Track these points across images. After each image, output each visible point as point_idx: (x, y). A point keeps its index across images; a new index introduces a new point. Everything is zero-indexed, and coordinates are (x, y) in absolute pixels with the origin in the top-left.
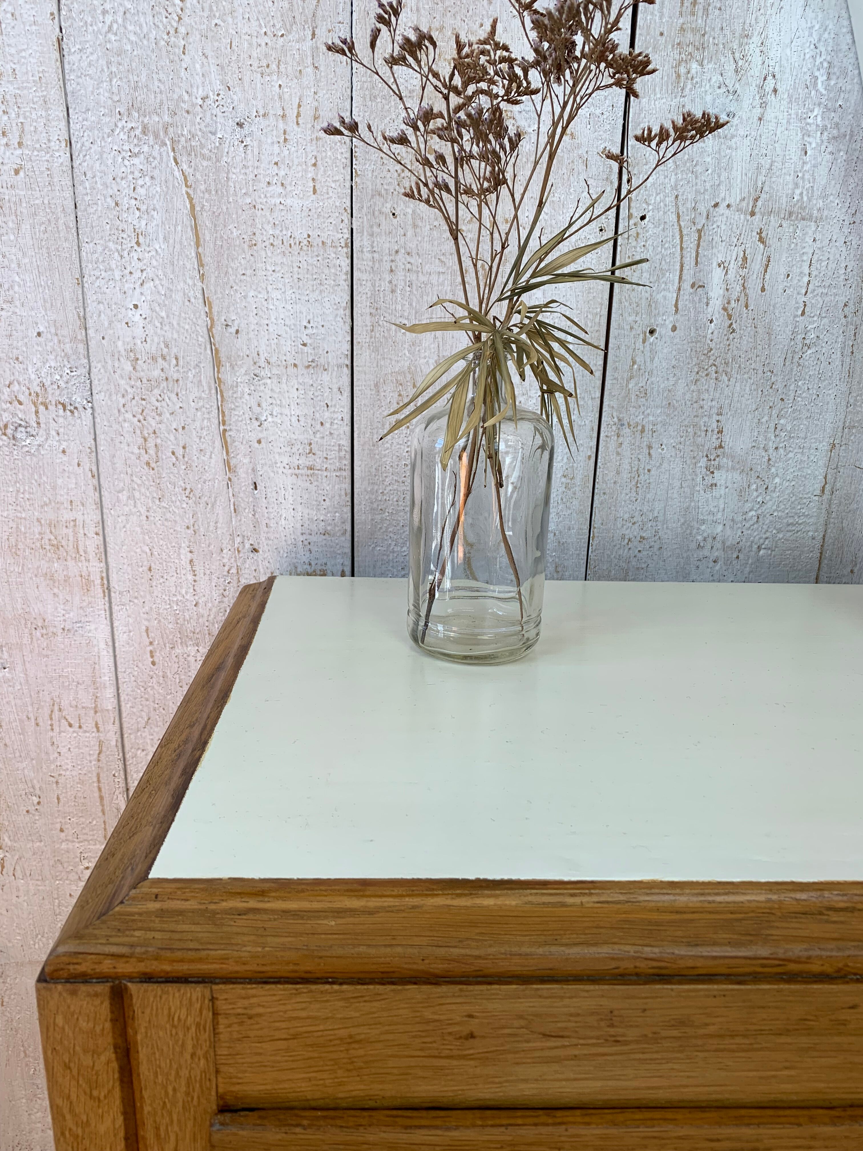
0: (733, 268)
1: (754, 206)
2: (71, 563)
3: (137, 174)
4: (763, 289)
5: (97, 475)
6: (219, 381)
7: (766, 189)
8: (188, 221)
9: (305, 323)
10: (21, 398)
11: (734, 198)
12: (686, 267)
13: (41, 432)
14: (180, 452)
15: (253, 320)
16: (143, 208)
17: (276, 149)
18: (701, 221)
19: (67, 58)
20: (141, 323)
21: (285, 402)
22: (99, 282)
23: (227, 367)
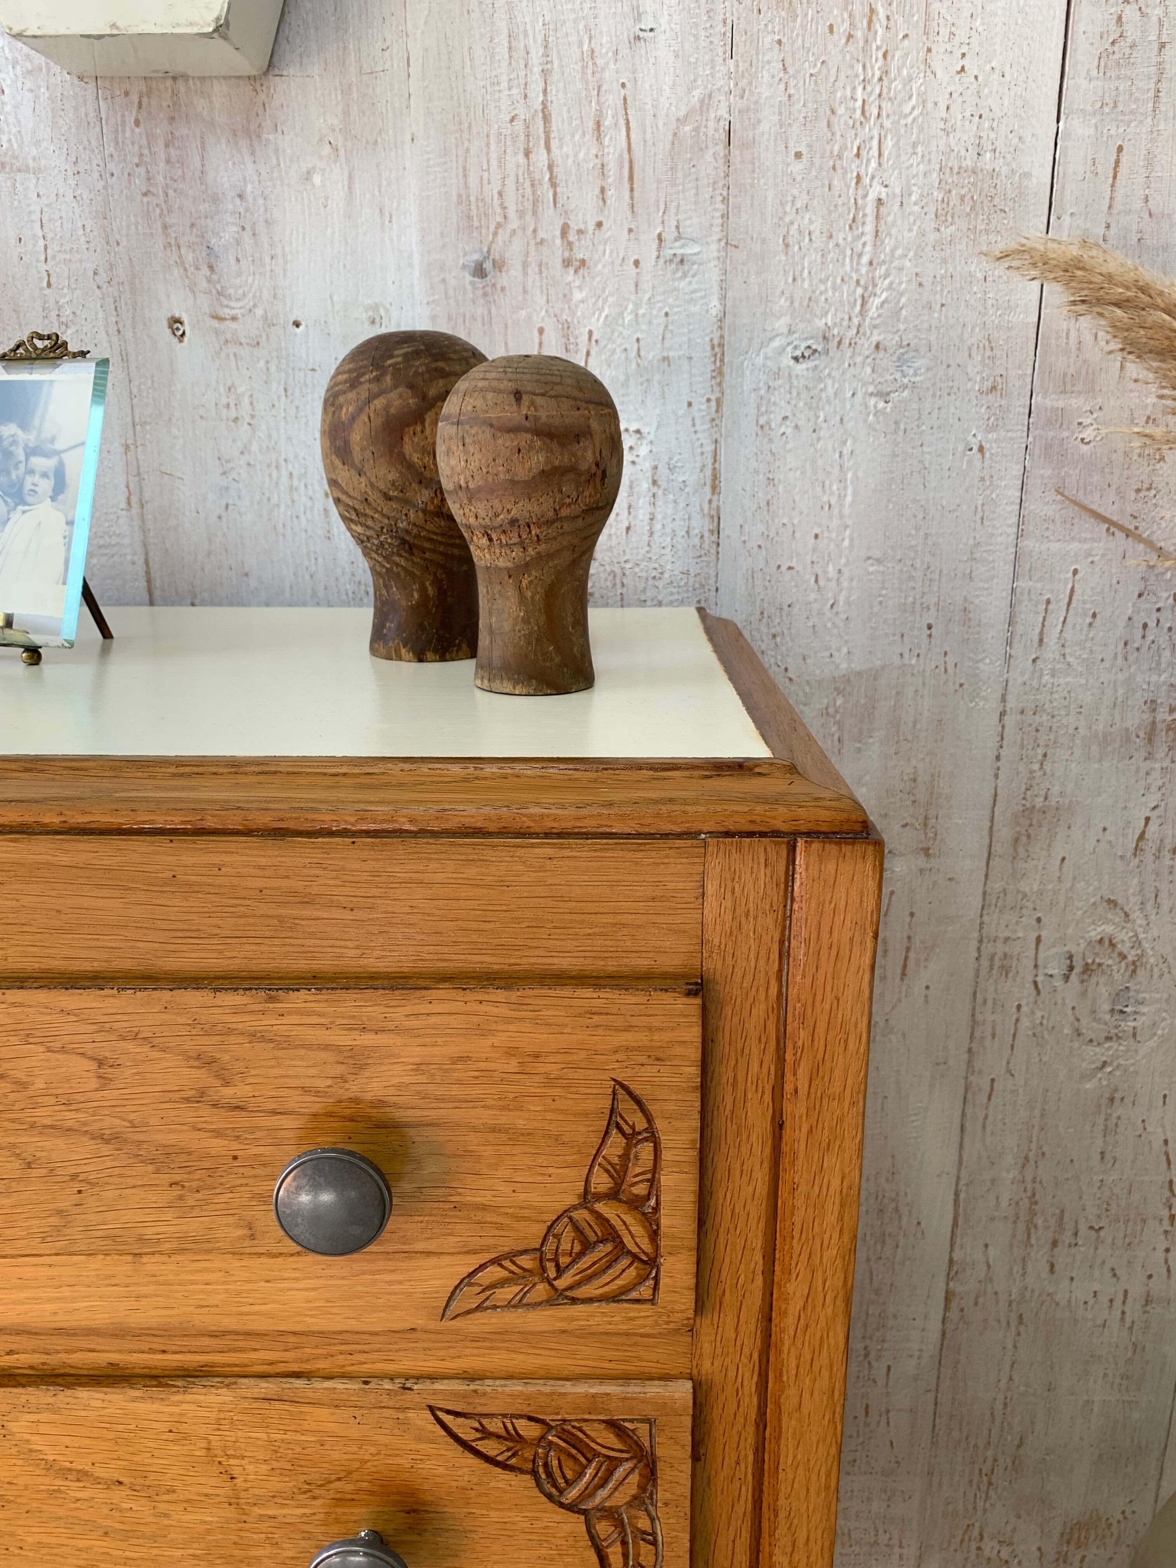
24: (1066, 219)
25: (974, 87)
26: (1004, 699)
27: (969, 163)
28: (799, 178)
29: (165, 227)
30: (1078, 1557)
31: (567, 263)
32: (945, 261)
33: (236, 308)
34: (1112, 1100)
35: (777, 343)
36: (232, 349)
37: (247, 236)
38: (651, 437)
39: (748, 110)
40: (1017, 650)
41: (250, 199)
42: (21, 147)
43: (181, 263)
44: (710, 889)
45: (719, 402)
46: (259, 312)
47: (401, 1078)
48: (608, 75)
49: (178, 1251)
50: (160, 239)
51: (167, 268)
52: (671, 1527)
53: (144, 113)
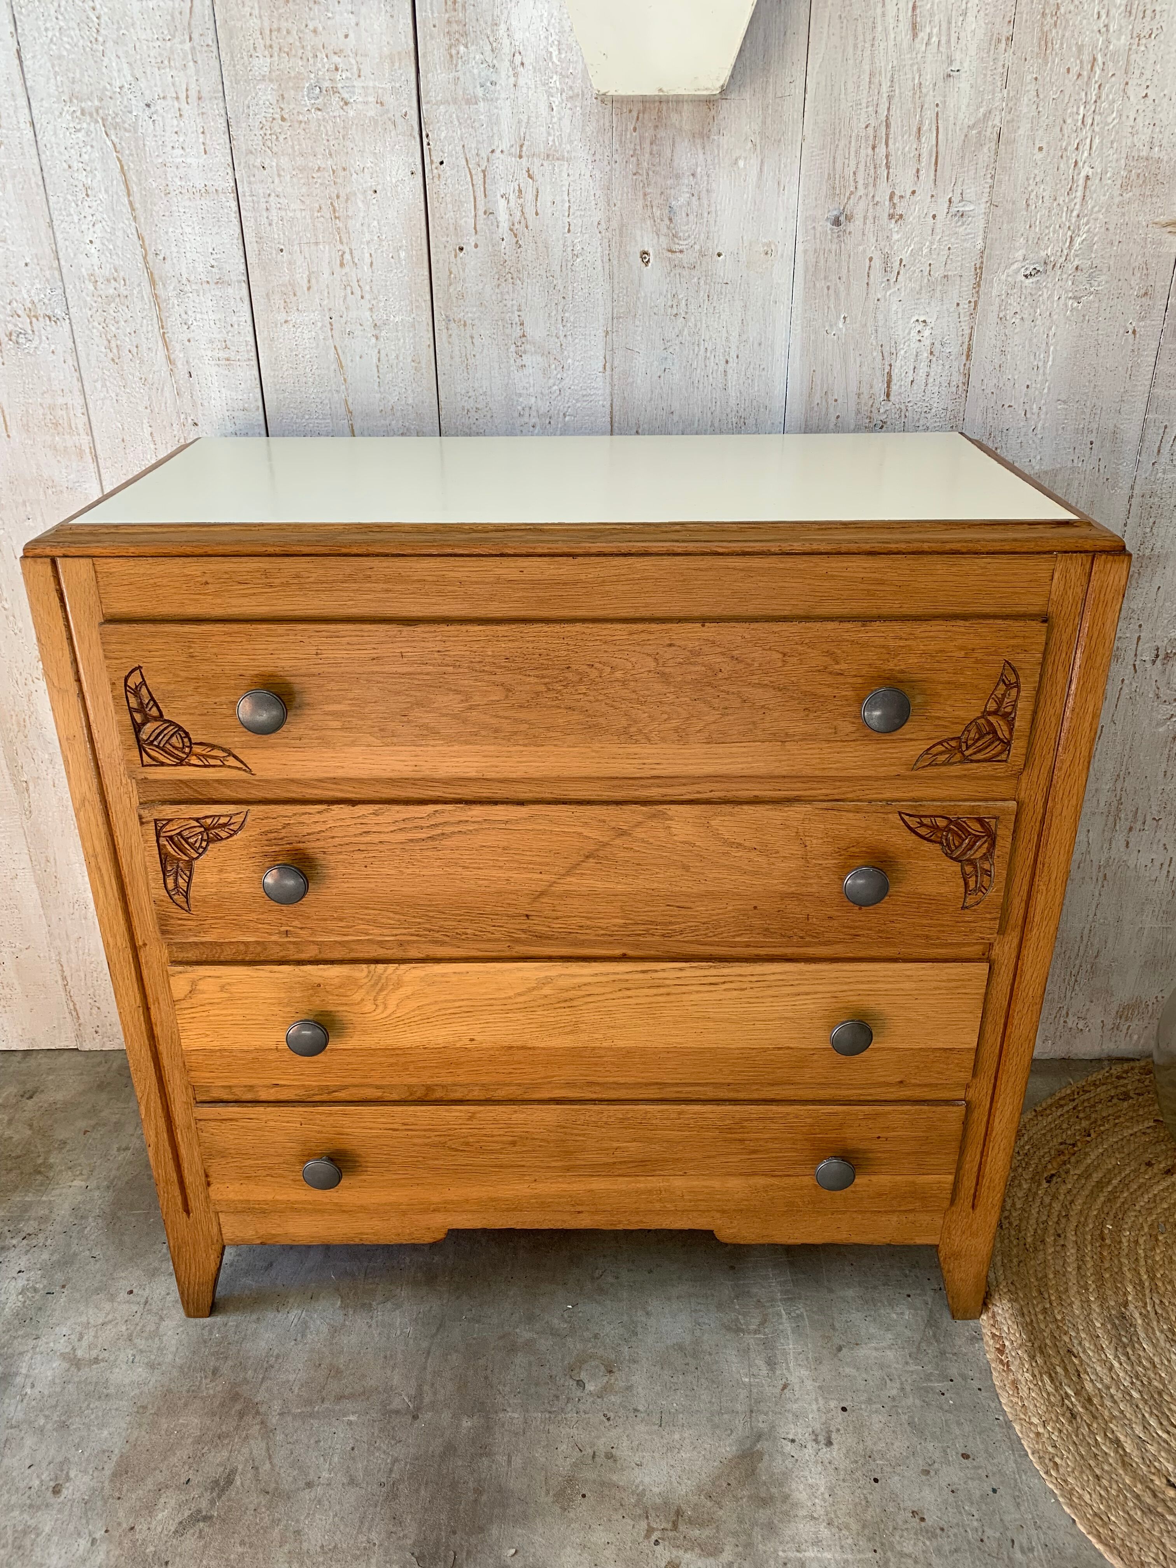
0: (512, 198)
1: (521, 151)
2: (67, 437)
3: (82, 144)
4: (537, 214)
5: (78, 369)
6: (156, 296)
7: (527, 137)
8: (120, 178)
9: (211, 250)
10: (19, 312)
11: (505, 146)
12: (478, 199)
13: (36, 338)
14: (134, 350)
15: (174, 249)
16: (88, 169)
17: (175, 122)
18: (484, 164)
19: (25, 63)
20: (96, 254)
21: (204, 311)
22: (64, 225)
23: (160, 285)
25: (1151, 108)
26: (1132, 488)
27: (1144, 154)
28: (1039, 163)
29: (645, 195)
30: (1126, 1027)
31: (891, 216)
32: (1123, 214)
33: (683, 245)
35: (1015, 266)
36: (678, 270)
37: (694, 199)
38: (932, 325)
39: (1013, 120)
40: (1144, 458)
41: (699, 176)
42: (560, 145)
43: (652, 217)
44: (1056, 576)
45: (976, 303)
46: (697, 247)
47: (913, 660)
48: (929, 99)
49: (801, 740)
50: (641, 202)
51: (643, 220)
52: (999, 869)
53: (639, 124)
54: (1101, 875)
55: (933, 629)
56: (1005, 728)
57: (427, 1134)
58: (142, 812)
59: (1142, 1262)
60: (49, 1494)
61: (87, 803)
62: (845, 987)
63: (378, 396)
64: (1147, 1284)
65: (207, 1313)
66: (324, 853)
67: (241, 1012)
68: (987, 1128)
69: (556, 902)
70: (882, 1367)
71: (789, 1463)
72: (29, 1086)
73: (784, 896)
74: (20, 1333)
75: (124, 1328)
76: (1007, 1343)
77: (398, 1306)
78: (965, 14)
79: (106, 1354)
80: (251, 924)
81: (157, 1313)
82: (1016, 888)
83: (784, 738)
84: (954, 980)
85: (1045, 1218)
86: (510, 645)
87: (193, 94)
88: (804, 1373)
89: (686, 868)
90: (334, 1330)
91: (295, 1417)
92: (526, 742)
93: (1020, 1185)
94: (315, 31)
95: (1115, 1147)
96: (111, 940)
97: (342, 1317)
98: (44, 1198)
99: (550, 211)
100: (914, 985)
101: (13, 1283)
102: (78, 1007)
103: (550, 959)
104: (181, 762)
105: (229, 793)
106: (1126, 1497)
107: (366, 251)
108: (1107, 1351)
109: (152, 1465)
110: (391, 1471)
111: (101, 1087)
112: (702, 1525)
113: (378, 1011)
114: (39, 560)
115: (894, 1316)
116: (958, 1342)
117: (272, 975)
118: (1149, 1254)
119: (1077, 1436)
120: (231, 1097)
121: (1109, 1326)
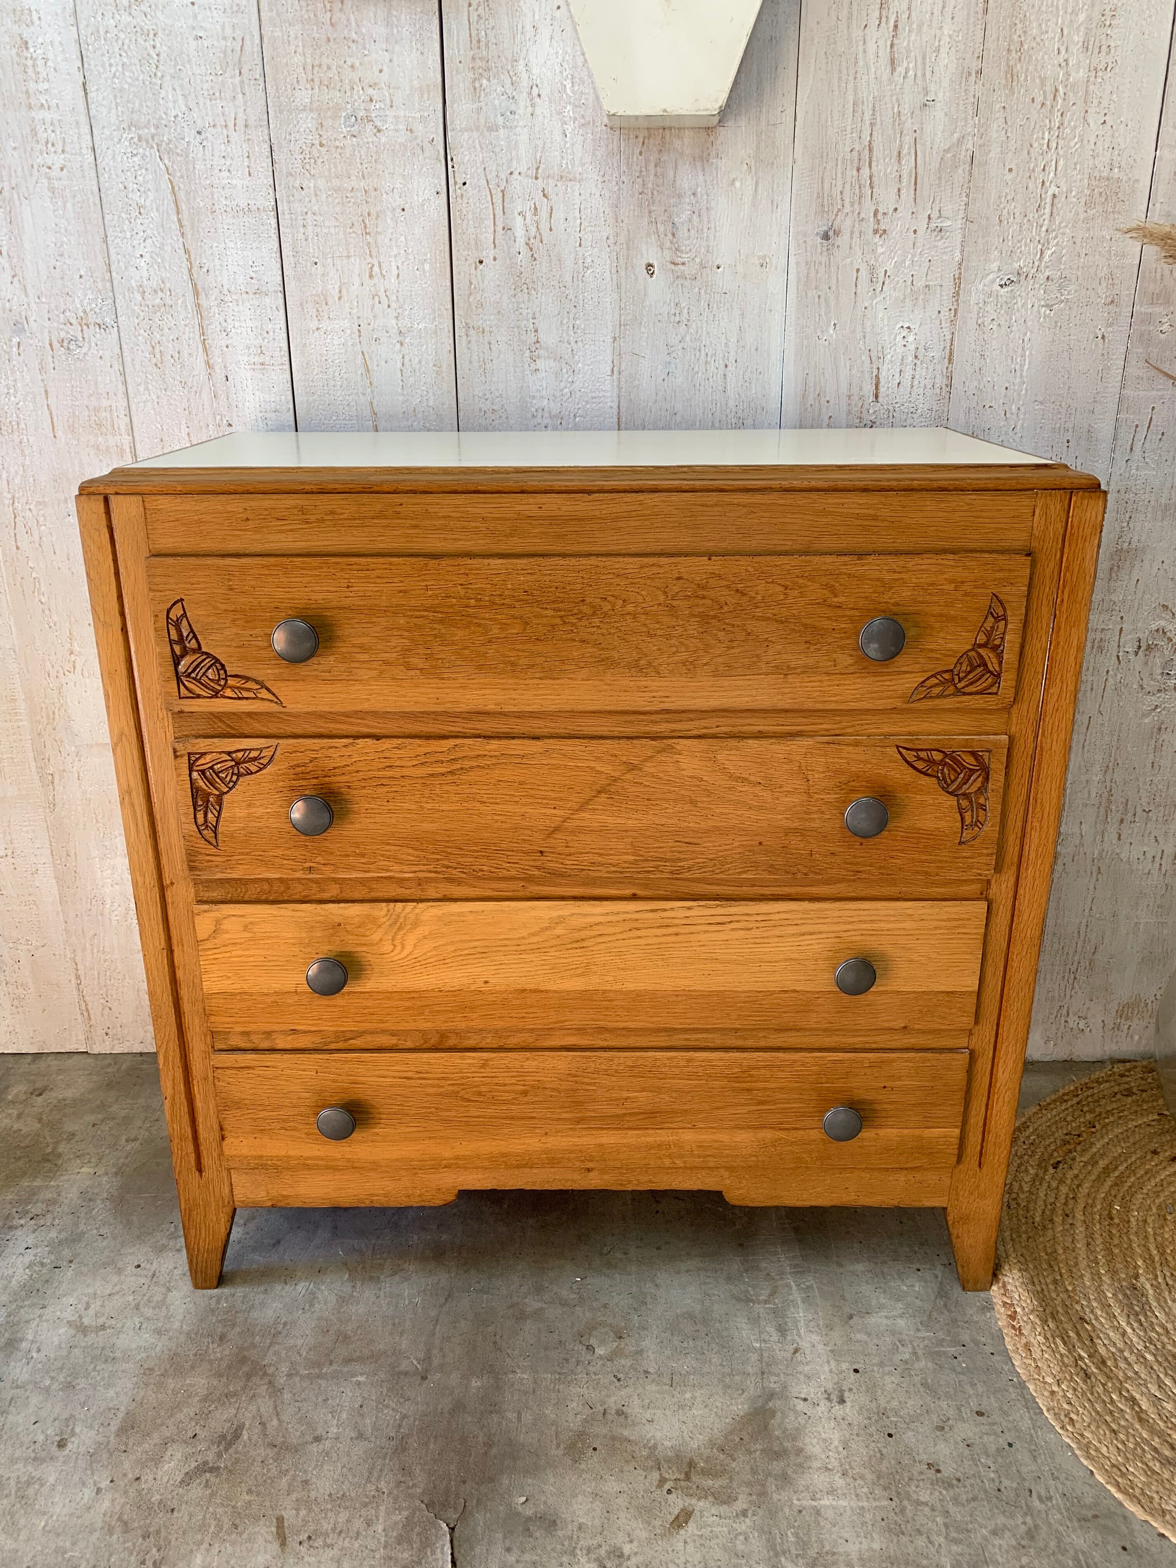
0: (529, 215)
1: (537, 173)
2: (110, 437)
3: (137, 168)
4: (551, 230)
5: (123, 374)
6: (198, 305)
7: (543, 161)
8: (170, 197)
9: (251, 263)
10: (72, 321)
11: (523, 168)
12: (497, 216)
13: (86, 344)
15: (217, 262)
16: (142, 189)
17: (223, 147)
18: (503, 184)
19: (89, 96)
20: (146, 267)
21: (242, 319)
22: (118, 240)
23: (202, 296)
24: (1158, 205)
25: (1110, 133)
27: (1105, 174)
28: (1010, 183)
29: (650, 212)
30: (1126, 1027)
31: (876, 232)
32: (1088, 229)
33: (685, 258)
34: (1160, 729)
35: (991, 277)
36: (680, 281)
37: (695, 217)
38: (916, 331)
39: (984, 145)
40: (1117, 455)
41: (699, 196)
42: (573, 167)
43: (657, 232)
44: (1037, 513)
45: (956, 310)
46: (698, 260)
47: (907, 593)
48: (908, 125)
49: (803, 672)
50: (646, 219)
51: (648, 235)
52: (993, 803)
53: (645, 148)
54: (1095, 869)
55: (925, 562)
56: (994, 660)
57: (442, 1083)
58: (177, 746)
59: (1151, 1239)
60: (54, 1448)
61: (124, 738)
62: (849, 927)
63: (401, 398)
64: (1157, 1258)
65: (215, 1283)
66: (349, 787)
67: (262, 952)
68: (991, 1078)
69: (568, 838)
70: (893, 1333)
71: (802, 1420)
72: (39, 1085)
73: (788, 832)
74: (26, 1303)
75: (131, 1298)
76: (1018, 1310)
77: (406, 1279)
78: (938, 50)
79: (113, 1322)
80: (277, 860)
81: (164, 1285)
82: (1010, 824)
83: (784, 671)
84: (955, 920)
85: (1052, 1200)
86: (529, 578)
87: (240, 123)
88: (815, 1338)
89: (693, 802)
90: (342, 1300)
91: (302, 1377)
92: (542, 675)
93: (1026, 1170)
94: (352, 67)
95: (1121, 1136)
96: (140, 879)
97: (349, 1289)
98: (52, 1183)
99: (563, 228)
100: (915, 925)
101: (21, 1258)
102: (89, 1007)
103: (563, 898)
104: (216, 695)
105: (258, 727)
106: (1144, 1450)
107: (393, 264)
108: (1119, 1318)
109: (159, 1421)
110: (400, 1426)
111: (110, 1086)
112: (715, 1475)
113: (396, 952)
114: (93, 497)
115: (905, 1288)
116: (970, 1311)
117: (294, 914)
118: (1158, 1231)
119: (1092, 1394)
120: (248, 1045)
121: (1120, 1297)
